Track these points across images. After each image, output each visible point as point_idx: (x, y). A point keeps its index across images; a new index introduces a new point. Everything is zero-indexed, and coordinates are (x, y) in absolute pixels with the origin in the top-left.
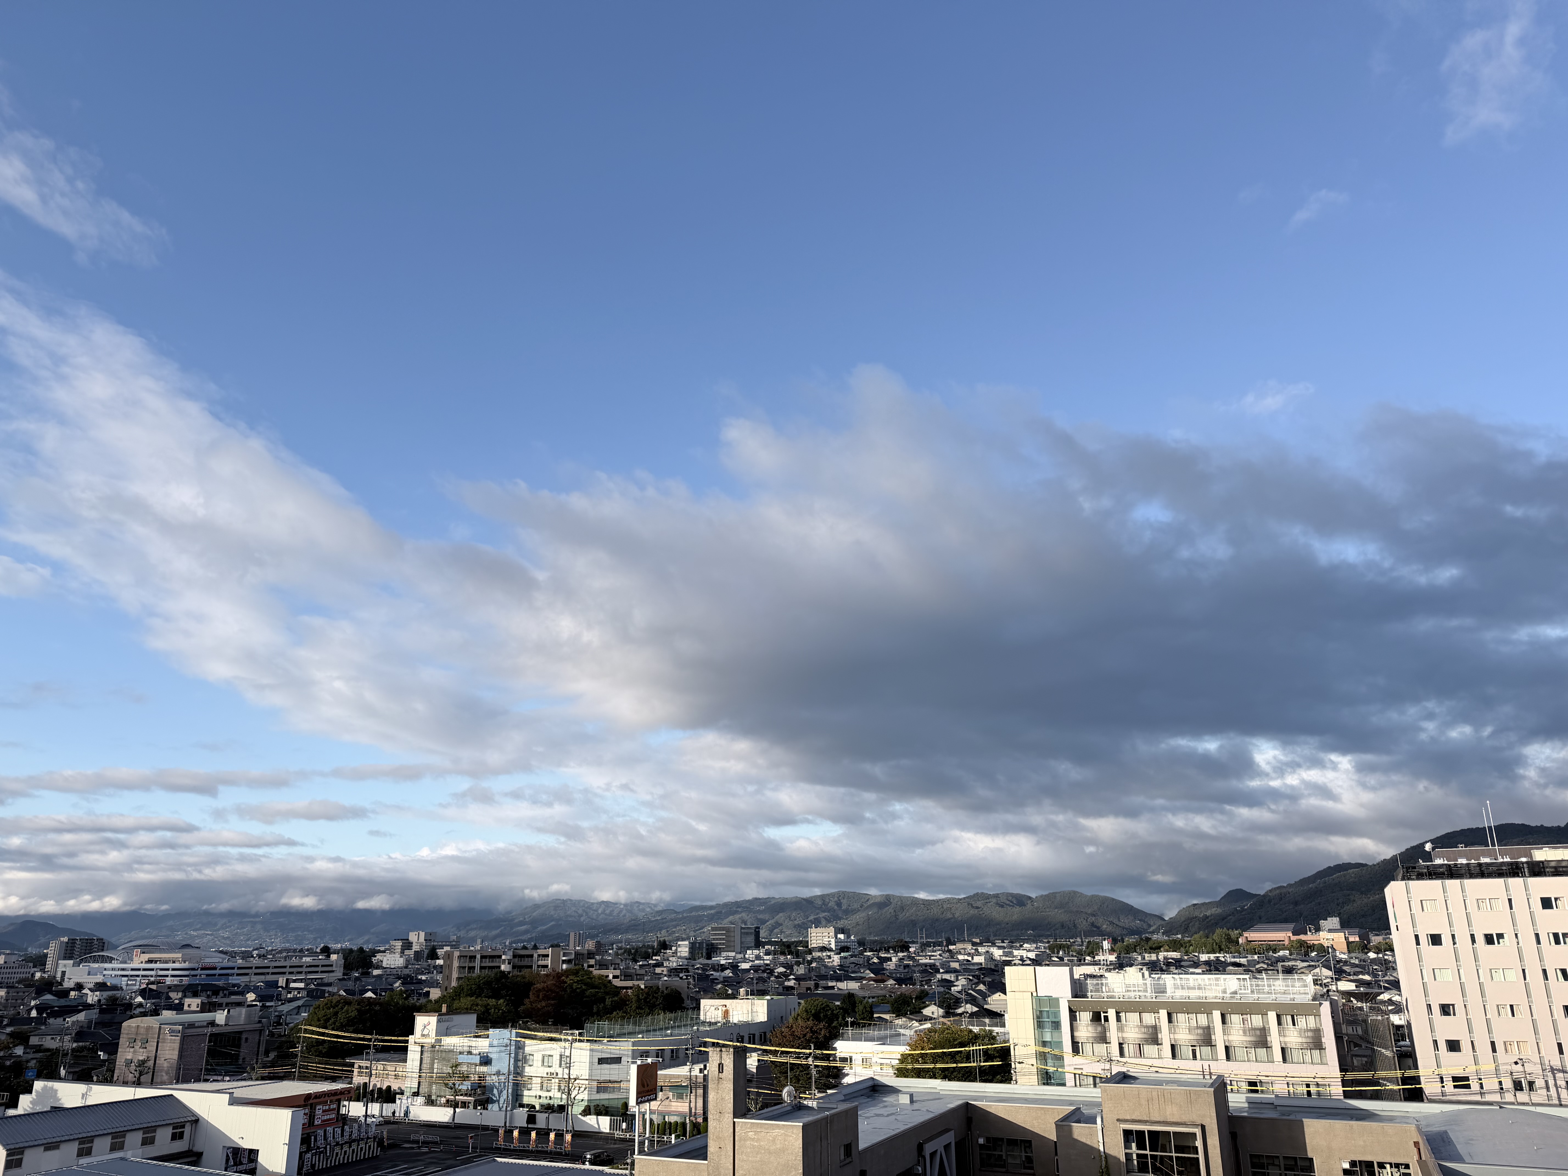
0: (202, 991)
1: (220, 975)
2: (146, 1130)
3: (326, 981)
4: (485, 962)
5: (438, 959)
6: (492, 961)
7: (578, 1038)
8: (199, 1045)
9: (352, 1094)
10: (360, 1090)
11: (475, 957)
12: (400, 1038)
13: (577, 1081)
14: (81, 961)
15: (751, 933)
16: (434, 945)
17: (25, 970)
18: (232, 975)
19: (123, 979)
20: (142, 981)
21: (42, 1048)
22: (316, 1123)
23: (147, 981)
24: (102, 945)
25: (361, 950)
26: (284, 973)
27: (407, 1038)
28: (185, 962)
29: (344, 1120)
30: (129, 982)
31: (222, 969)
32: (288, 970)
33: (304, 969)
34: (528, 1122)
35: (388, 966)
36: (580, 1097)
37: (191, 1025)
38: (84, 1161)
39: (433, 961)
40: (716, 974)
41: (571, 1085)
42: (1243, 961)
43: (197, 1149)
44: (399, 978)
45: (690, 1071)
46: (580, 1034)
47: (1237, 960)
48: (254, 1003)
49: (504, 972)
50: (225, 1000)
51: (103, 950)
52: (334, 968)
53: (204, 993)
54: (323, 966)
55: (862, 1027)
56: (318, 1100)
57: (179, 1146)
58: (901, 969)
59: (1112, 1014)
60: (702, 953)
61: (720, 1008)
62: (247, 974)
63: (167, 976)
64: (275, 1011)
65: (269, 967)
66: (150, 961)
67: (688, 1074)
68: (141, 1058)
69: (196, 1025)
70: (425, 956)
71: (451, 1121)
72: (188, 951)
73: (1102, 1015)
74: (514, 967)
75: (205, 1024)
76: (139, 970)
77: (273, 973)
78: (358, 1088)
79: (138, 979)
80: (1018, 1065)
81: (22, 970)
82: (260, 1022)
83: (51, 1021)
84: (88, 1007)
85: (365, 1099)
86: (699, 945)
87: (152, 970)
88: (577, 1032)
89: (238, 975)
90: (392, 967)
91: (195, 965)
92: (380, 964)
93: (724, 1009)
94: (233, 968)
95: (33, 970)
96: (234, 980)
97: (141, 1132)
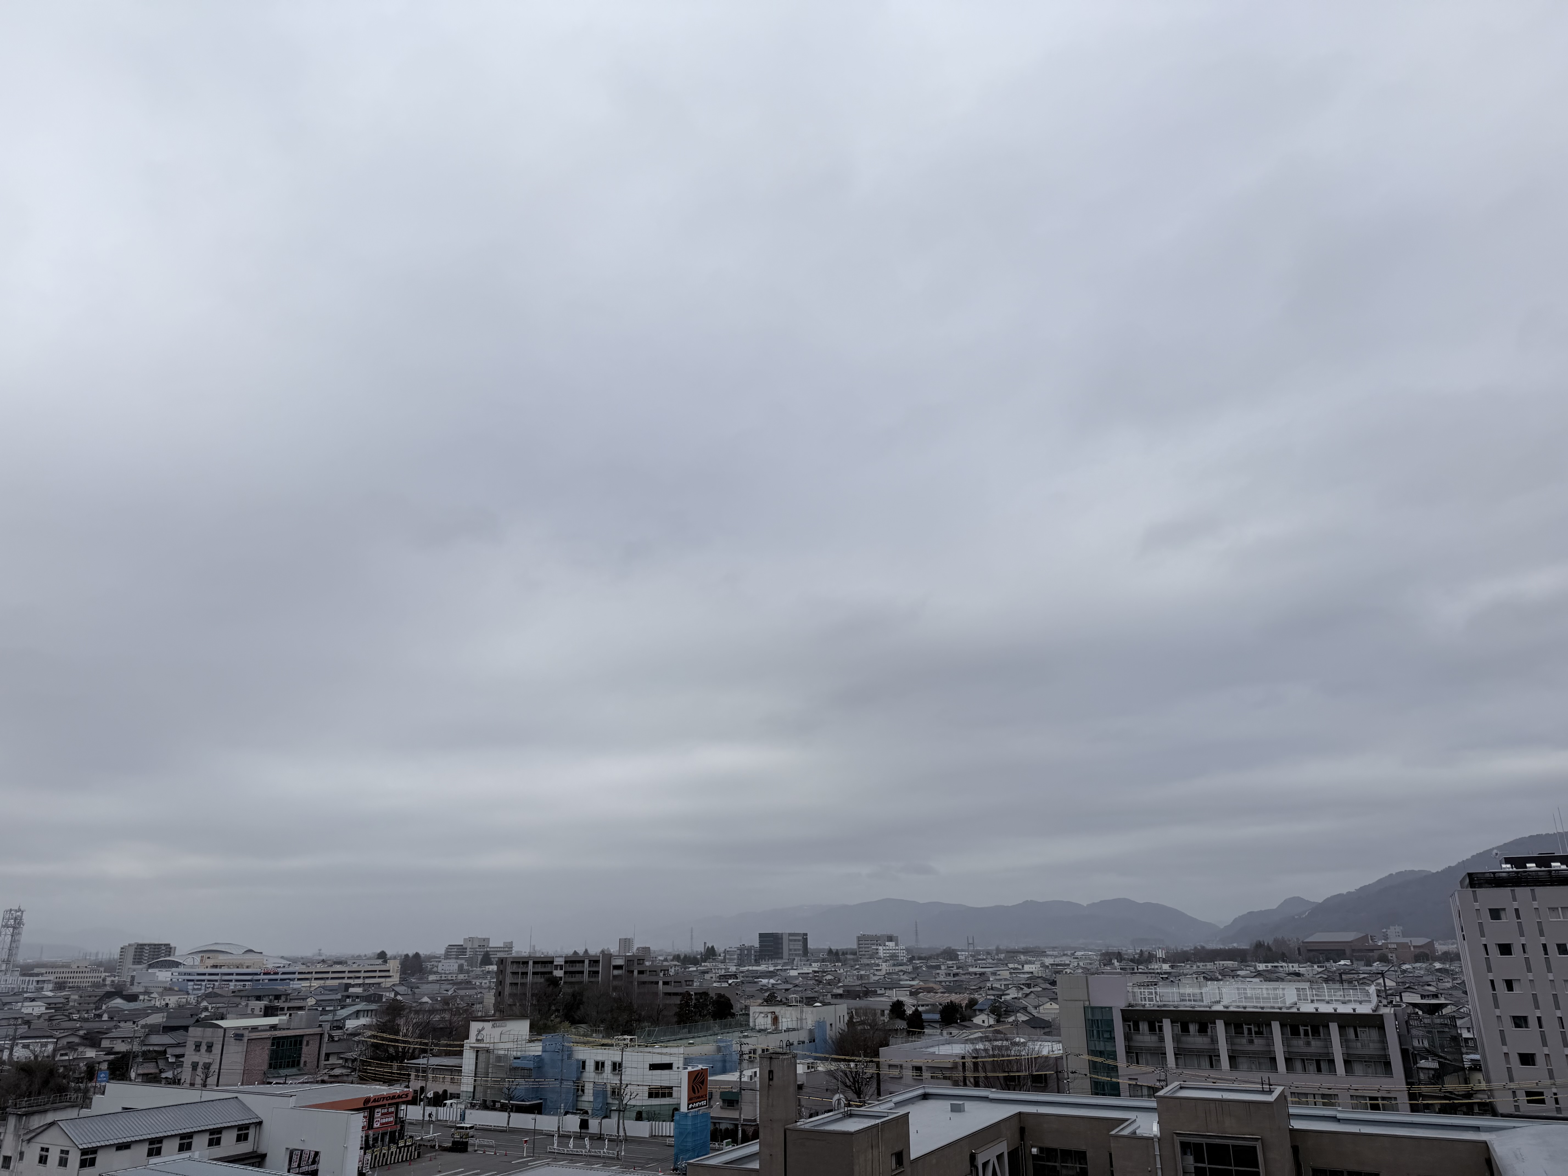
0: (264, 996)
1: (281, 980)
2: (212, 1132)
3: (383, 986)
4: (538, 968)
5: (492, 964)
6: (545, 967)
7: (629, 1043)
8: (263, 1048)
9: (410, 1098)
10: (417, 1093)
11: (527, 963)
12: (456, 1043)
13: (629, 1087)
14: (150, 966)
15: (799, 940)
16: (487, 951)
17: (97, 975)
18: (293, 980)
19: (190, 983)
20: (208, 986)
21: (114, 1050)
22: (375, 1126)
23: (212, 986)
24: (169, 949)
25: (417, 955)
26: (344, 978)
27: (462, 1043)
28: (248, 967)
29: (402, 1122)
30: (196, 987)
31: (283, 973)
32: (347, 975)
33: (362, 974)
34: (581, 1127)
35: (443, 972)
36: (632, 1102)
37: (254, 1029)
38: (154, 1160)
39: (487, 967)
40: (765, 981)
41: (622, 1090)
42: (1302, 970)
43: (262, 1150)
44: (454, 984)
45: (741, 1079)
46: (631, 1040)
47: (1297, 970)
48: (314, 1008)
49: (556, 977)
50: (286, 1005)
51: (169, 955)
52: (391, 974)
53: (267, 997)
54: (380, 971)
55: (912, 1035)
56: (377, 1104)
57: (244, 1148)
58: (951, 978)
59: (1167, 1024)
60: (751, 961)
61: (769, 1015)
62: (307, 979)
63: (231, 981)
64: (334, 1015)
65: (328, 972)
66: (215, 966)
67: (739, 1080)
68: (207, 1061)
69: (259, 1029)
70: (479, 962)
71: (506, 1126)
72: (249, 956)
73: (1157, 1024)
74: (565, 973)
75: (268, 1028)
76: (204, 974)
77: (332, 978)
78: (415, 1092)
79: (204, 983)
80: (1071, 1075)
81: (94, 975)
82: (320, 1026)
83: (122, 1024)
84: (156, 1010)
85: (422, 1103)
86: (748, 952)
87: (217, 974)
88: (629, 1037)
89: (299, 979)
90: (447, 972)
91: (258, 971)
92: (435, 969)
93: (773, 1016)
94: (294, 973)
95: (104, 975)
96: (296, 985)
97: (208, 1134)
